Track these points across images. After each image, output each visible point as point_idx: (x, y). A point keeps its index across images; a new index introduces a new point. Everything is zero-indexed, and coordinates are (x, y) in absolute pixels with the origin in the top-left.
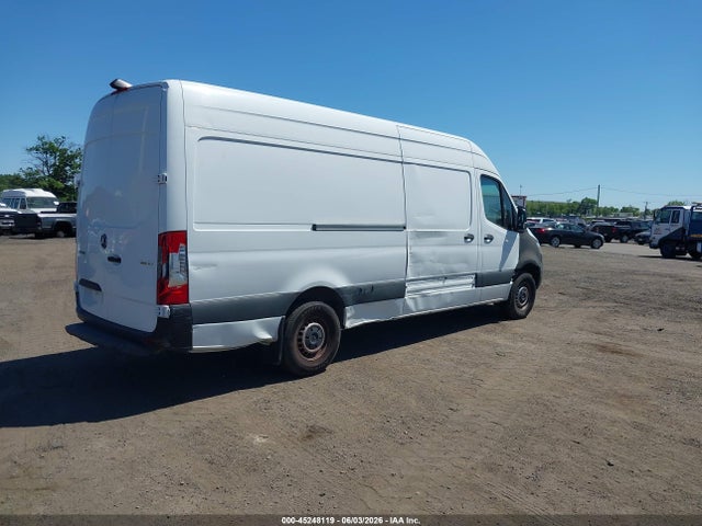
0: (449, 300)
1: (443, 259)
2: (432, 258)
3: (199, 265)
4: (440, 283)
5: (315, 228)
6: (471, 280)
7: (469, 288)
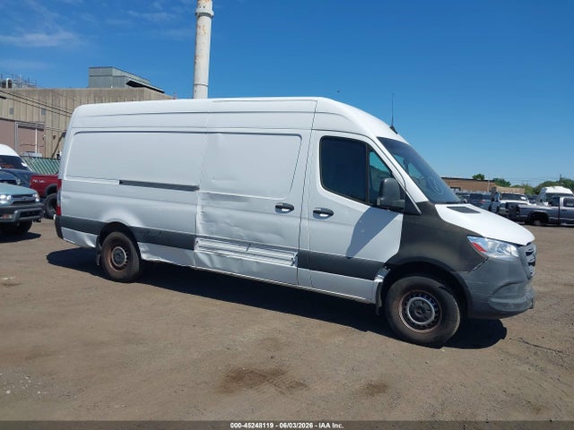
0: (255, 269)
1: (242, 225)
2: (227, 221)
3: (65, 197)
4: (243, 249)
5: (121, 182)
6: (292, 256)
7: (288, 264)
